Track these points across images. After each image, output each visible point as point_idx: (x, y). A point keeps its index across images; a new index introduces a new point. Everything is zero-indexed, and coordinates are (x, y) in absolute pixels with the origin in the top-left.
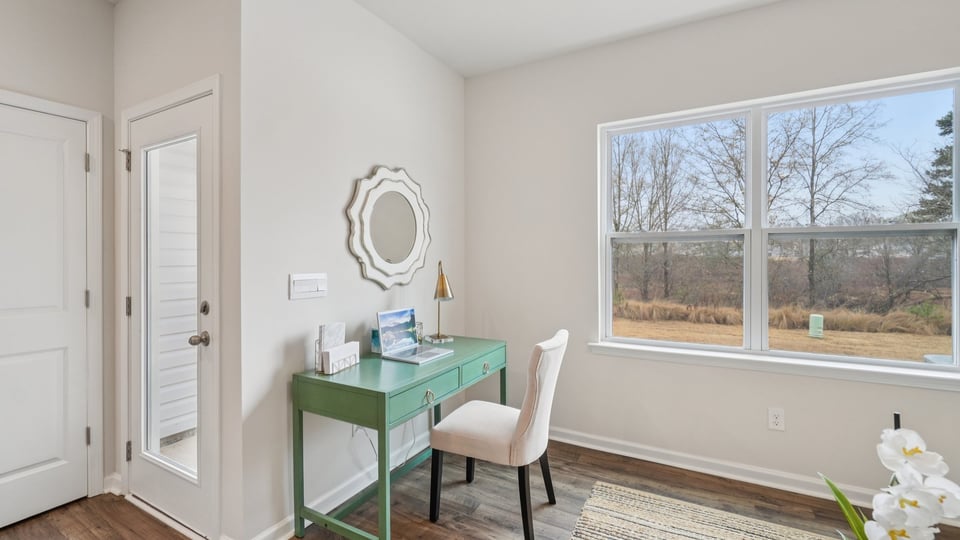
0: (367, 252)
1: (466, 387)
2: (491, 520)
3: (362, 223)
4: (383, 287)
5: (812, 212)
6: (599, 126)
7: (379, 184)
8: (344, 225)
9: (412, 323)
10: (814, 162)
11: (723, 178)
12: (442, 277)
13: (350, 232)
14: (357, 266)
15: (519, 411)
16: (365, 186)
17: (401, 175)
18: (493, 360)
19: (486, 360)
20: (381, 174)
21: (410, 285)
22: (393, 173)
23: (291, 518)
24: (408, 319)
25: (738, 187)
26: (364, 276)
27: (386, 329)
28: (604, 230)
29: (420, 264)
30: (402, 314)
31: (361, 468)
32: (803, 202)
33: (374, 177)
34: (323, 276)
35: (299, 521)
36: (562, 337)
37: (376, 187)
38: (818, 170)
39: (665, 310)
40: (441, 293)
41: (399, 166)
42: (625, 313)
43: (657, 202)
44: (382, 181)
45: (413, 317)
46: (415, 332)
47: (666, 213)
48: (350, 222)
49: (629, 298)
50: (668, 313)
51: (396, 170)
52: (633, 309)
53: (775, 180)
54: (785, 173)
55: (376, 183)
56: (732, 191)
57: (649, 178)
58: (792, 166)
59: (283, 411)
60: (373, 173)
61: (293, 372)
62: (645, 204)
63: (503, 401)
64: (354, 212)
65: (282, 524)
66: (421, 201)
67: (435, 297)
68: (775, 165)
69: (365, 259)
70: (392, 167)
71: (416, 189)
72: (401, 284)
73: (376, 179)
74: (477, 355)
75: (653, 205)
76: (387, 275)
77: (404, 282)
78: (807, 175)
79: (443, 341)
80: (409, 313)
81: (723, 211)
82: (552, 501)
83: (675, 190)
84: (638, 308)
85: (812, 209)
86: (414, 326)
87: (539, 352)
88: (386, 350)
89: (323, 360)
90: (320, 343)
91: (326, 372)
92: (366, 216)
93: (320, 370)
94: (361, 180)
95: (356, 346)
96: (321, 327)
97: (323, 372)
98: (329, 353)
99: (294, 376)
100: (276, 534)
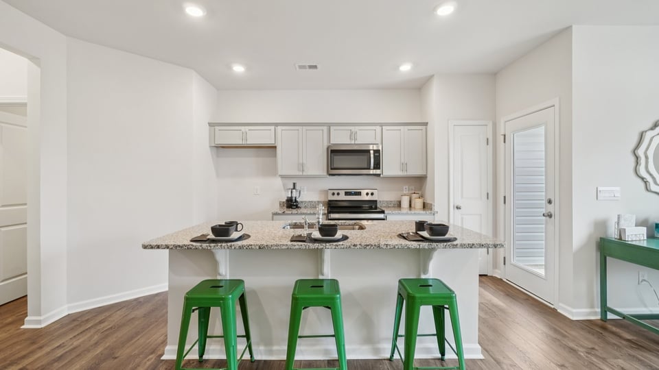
0: (651, 175)
3: (647, 157)
8: (633, 159)
13: (637, 163)
14: (642, 184)
16: (649, 134)
26: (648, 190)
34: (618, 189)
35: (604, 313)
48: (637, 158)
59: (593, 257)
60: (656, 126)
61: (602, 236)
64: (640, 152)
65: (593, 311)
69: (649, 179)
73: (657, 130)
89: (621, 232)
90: (618, 223)
91: (623, 239)
92: (651, 154)
93: (618, 237)
94: (646, 131)
95: (643, 230)
96: (619, 215)
97: (620, 239)
98: (625, 229)
99: (601, 238)
100: (590, 314)
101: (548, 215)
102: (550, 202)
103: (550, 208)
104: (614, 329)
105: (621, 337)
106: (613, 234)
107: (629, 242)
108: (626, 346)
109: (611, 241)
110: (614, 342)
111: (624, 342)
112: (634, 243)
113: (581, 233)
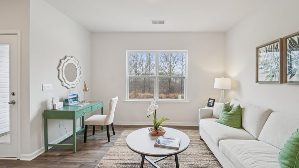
0: (64, 79)
1: (93, 111)
2: (100, 140)
3: (62, 71)
4: (68, 88)
5: (182, 71)
6: (126, 51)
7: (67, 61)
8: (57, 71)
9: (77, 97)
10: (183, 58)
11: (163, 60)
12: (85, 86)
13: (59, 73)
14: (61, 83)
15: (106, 116)
16: (63, 61)
17: (73, 58)
18: (100, 106)
19: (98, 105)
20: (68, 58)
21: (75, 88)
22: (71, 58)
23: (44, 148)
24: (76, 96)
25: (166, 63)
26: (62, 85)
27: (70, 99)
28: (127, 75)
29: (78, 82)
30: (74, 95)
31: (62, 136)
32: (180, 68)
33: (66, 59)
34: (52, 85)
35: (46, 148)
36: (117, 98)
37: (66, 62)
38: (183, 61)
39: (148, 95)
40: (85, 90)
41: (72, 56)
42: (137, 97)
43: (147, 66)
44: (68, 60)
45: (77, 96)
46: (78, 100)
47: (149, 69)
48: (59, 71)
49: (139, 93)
50: (148, 96)
51: (72, 57)
52: (139, 95)
53: (174, 62)
54: (176, 60)
55: (66, 61)
56: (165, 64)
57: (145, 59)
58: (178, 59)
59: (41, 121)
60: (65, 58)
61: (45, 110)
62: (144, 66)
63: (102, 114)
64: (60, 68)
65: (41, 149)
66: (79, 66)
67: (84, 91)
68: (175, 58)
69: (63, 81)
70: (70, 56)
71: (77, 62)
72: (73, 88)
73: (66, 60)
74: (96, 104)
75: (146, 66)
76: (69, 85)
77: (74, 87)
78: (181, 61)
79: (85, 102)
80: (76, 95)
81: (163, 69)
82: (114, 134)
83: (152, 62)
84: (141, 95)
85: (182, 70)
86: (78, 98)
87: (111, 100)
88: (70, 104)
89: (54, 106)
90: (53, 102)
91: (55, 109)
92: (64, 69)
93: (53, 109)
94: (62, 60)
95: (62, 103)
96: (53, 98)
97: (54, 109)
98: (56, 104)
99: (45, 111)
100: (39, 152)
101: (13, 103)
102: (13, 94)
103: (14, 98)
104: (52, 154)
105: (55, 156)
106: (50, 107)
107: (58, 110)
108: (59, 160)
109: (50, 111)
110: (54, 161)
111: (58, 158)
112: (59, 110)
113: (34, 110)
